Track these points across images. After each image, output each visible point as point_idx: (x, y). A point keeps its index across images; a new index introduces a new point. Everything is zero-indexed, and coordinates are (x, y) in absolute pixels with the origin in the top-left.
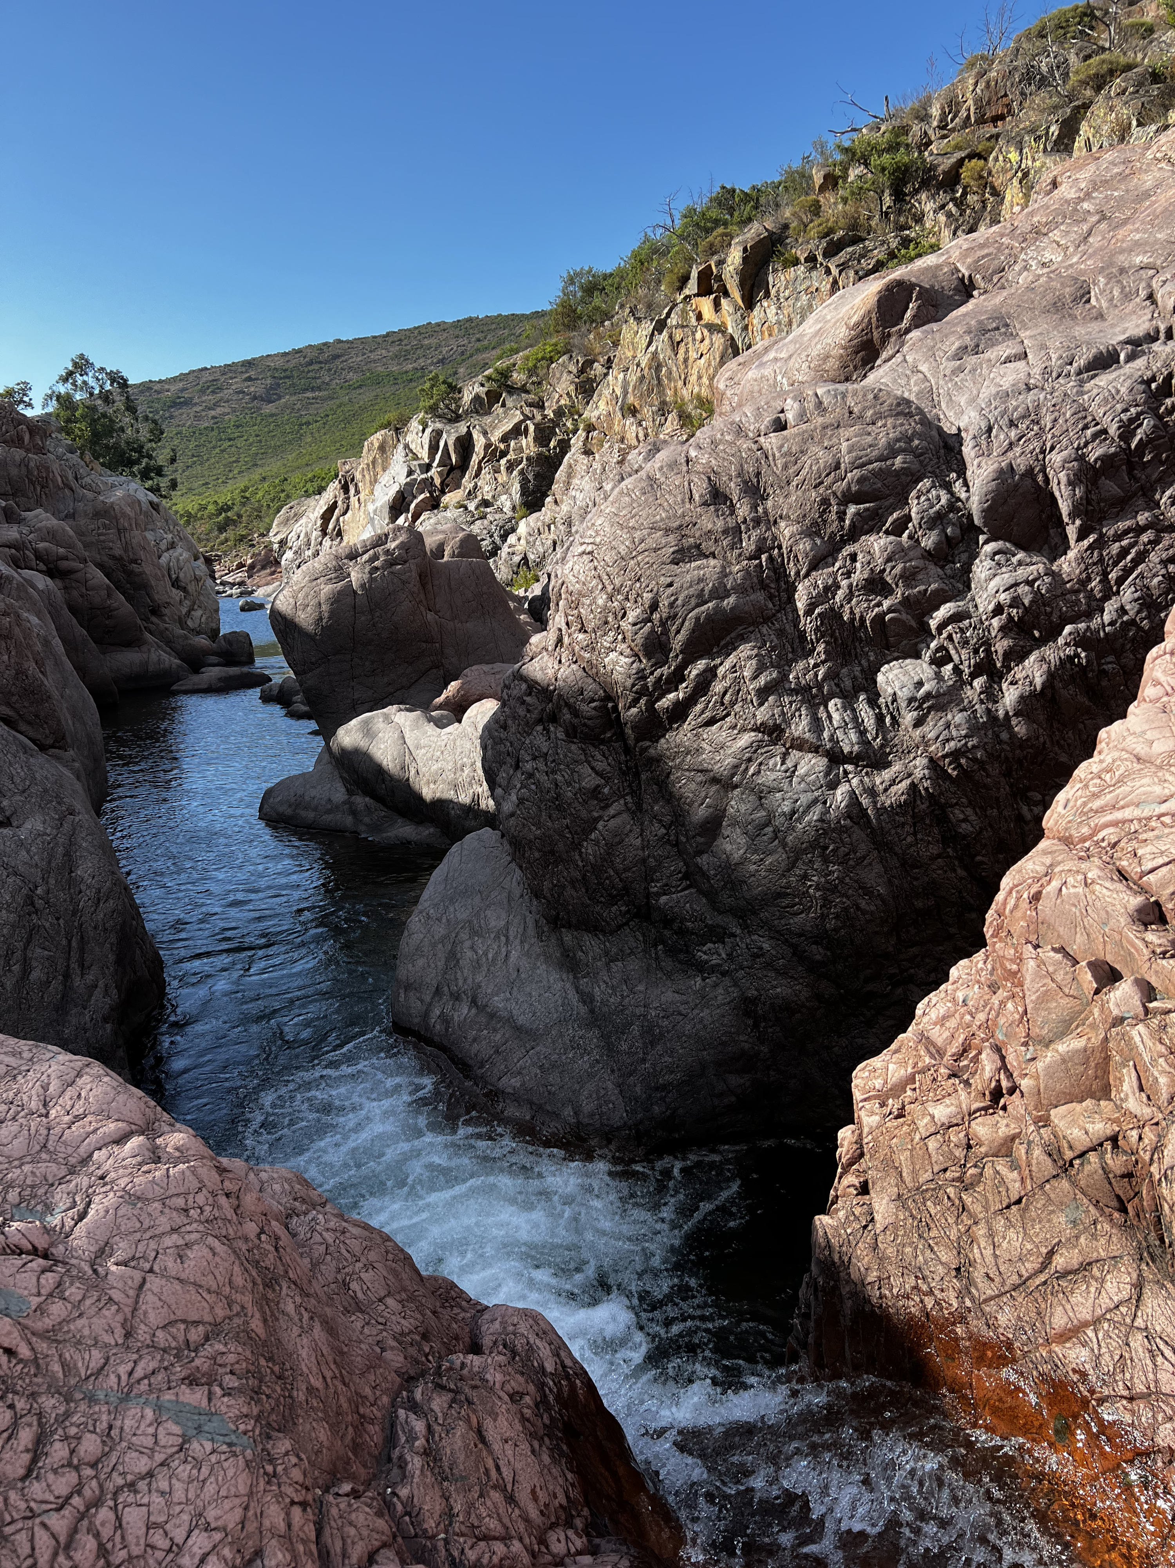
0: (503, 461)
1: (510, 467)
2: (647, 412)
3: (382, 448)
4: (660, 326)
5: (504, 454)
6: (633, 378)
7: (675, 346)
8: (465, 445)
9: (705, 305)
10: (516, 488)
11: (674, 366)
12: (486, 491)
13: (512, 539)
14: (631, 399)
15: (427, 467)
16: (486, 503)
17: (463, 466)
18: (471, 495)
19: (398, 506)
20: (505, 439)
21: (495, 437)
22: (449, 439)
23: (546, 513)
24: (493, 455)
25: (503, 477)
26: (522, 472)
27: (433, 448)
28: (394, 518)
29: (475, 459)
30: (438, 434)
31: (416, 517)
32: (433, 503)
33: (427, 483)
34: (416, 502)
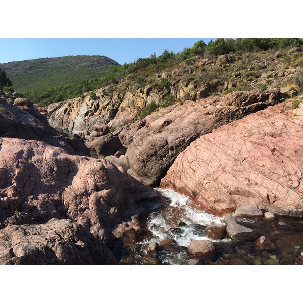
0: (106, 109)
1: (108, 110)
2: (132, 107)
3: (79, 101)
4: (134, 95)
5: (106, 108)
6: (130, 102)
7: (136, 99)
8: (98, 105)
9: (141, 94)
10: (109, 114)
11: (136, 102)
12: (103, 114)
13: (109, 123)
14: (129, 105)
15: (91, 108)
16: (103, 116)
17: (98, 108)
18: (100, 113)
19: (86, 114)
20: (106, 105)
21: (104, 104)
22: (95, 103)
23: (115, 120)
24: (104, 108)
25: (106, 112)
27: (92, 105)
28: (85, 116)
29: (100, 108)
30: (93, 102)
31: (90, 116)
32: (93, 114)
33: (91, 111)
34: (90, 114)
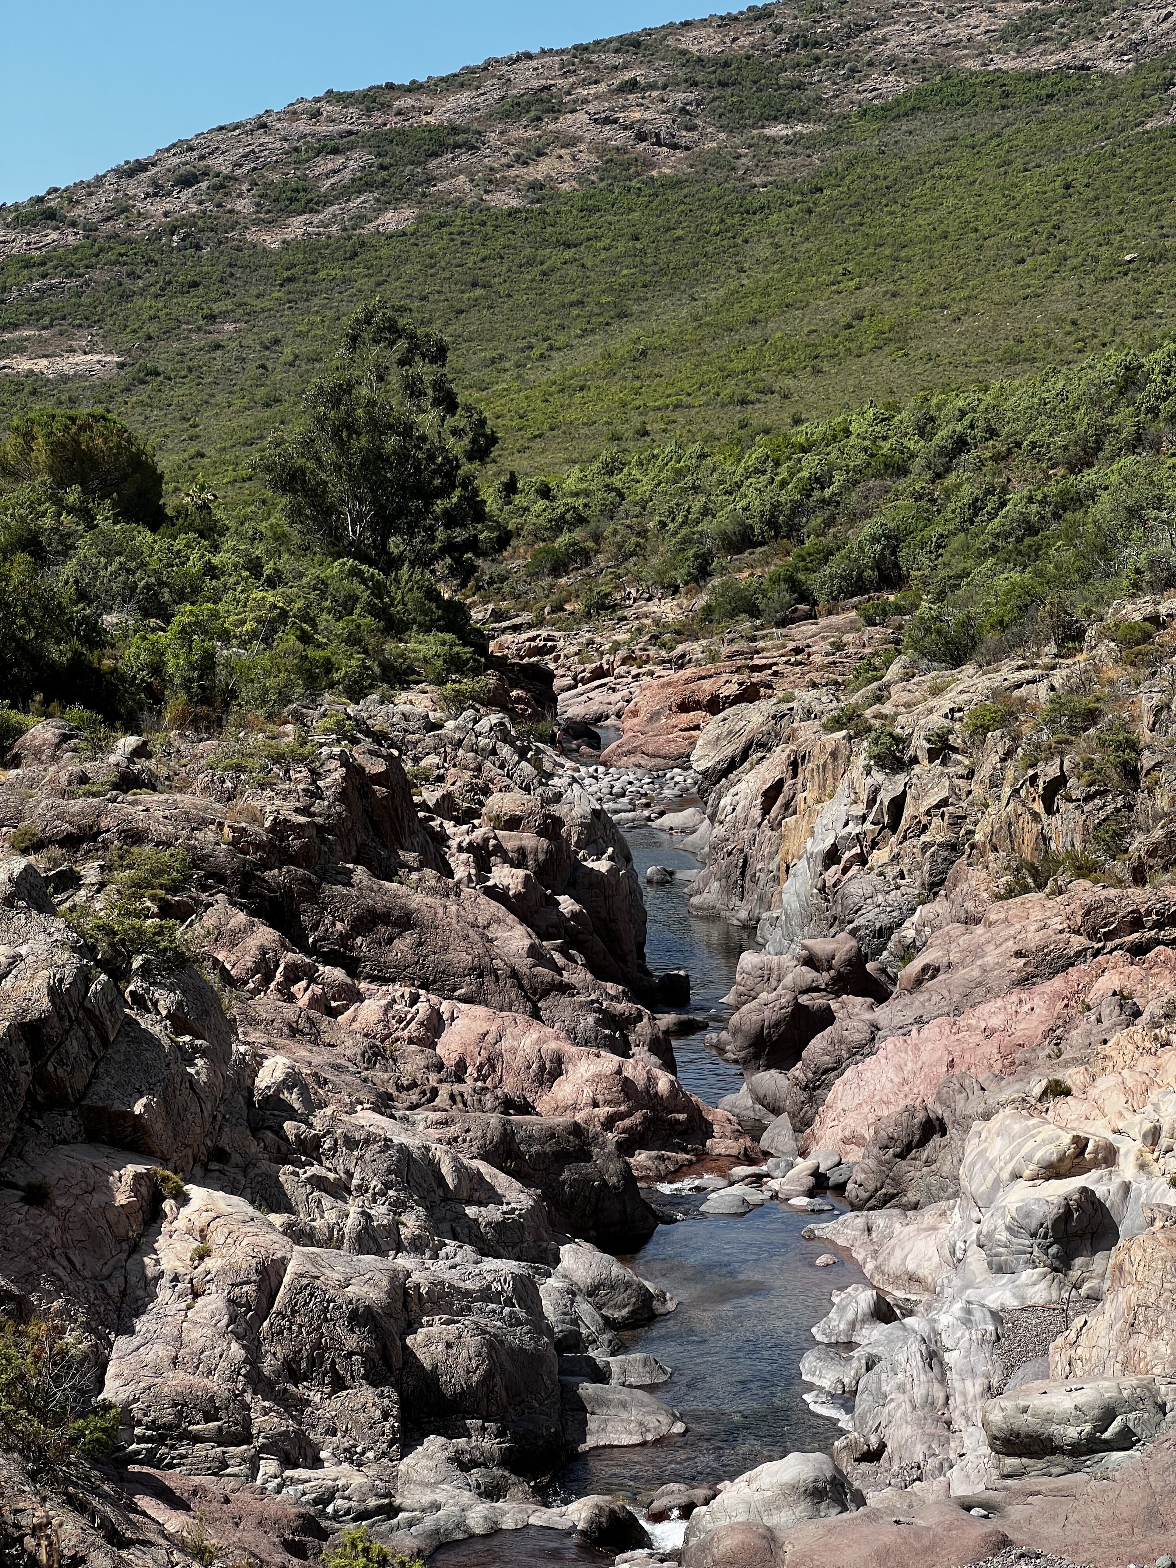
0: (921, 839)
1: (925, 849)
3: (835, 753)
4: (1016, 795)
5: (925, 828)
8: (897, 805)
9: (1036, 795)
10: (926, 868)
11: (1018, 828)
13: (909, 922)
16: (902, 875)
17: (894, 827)
18: (896, 858)
19: (832, 856)
20: (928, 813)
21: (924, 806)
22: (885, 798)
23: (937, 905)
24: (917, 829)
25: (918, 853)
26: (933, 855)
27: (871, 802)
28: (827, 867)
29: (904, 824)
30: (876, 790)
31: (845, 871)
32: (862, 860)
33: (858, 839)
34: (847, 855)
